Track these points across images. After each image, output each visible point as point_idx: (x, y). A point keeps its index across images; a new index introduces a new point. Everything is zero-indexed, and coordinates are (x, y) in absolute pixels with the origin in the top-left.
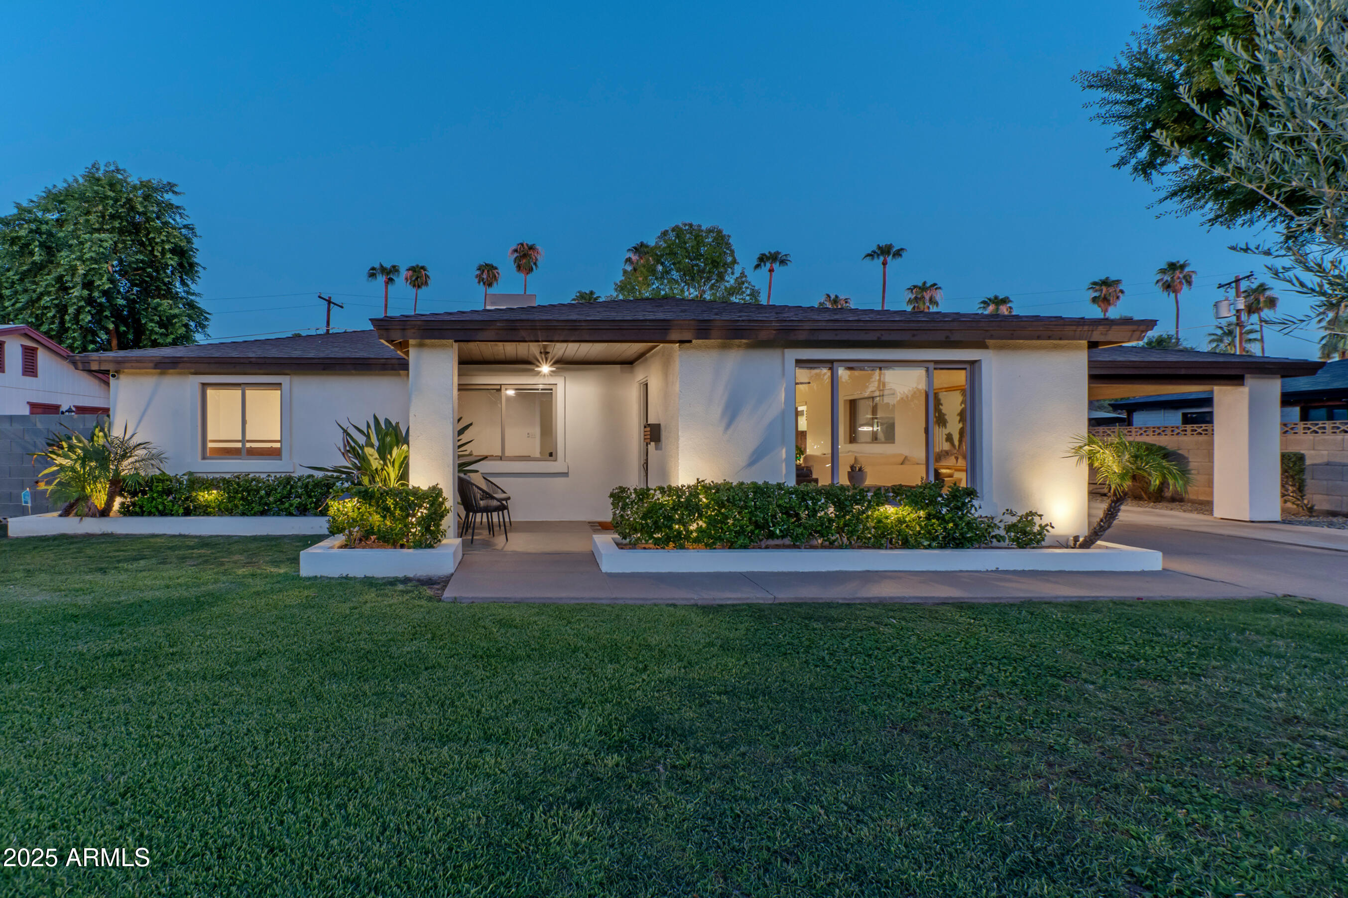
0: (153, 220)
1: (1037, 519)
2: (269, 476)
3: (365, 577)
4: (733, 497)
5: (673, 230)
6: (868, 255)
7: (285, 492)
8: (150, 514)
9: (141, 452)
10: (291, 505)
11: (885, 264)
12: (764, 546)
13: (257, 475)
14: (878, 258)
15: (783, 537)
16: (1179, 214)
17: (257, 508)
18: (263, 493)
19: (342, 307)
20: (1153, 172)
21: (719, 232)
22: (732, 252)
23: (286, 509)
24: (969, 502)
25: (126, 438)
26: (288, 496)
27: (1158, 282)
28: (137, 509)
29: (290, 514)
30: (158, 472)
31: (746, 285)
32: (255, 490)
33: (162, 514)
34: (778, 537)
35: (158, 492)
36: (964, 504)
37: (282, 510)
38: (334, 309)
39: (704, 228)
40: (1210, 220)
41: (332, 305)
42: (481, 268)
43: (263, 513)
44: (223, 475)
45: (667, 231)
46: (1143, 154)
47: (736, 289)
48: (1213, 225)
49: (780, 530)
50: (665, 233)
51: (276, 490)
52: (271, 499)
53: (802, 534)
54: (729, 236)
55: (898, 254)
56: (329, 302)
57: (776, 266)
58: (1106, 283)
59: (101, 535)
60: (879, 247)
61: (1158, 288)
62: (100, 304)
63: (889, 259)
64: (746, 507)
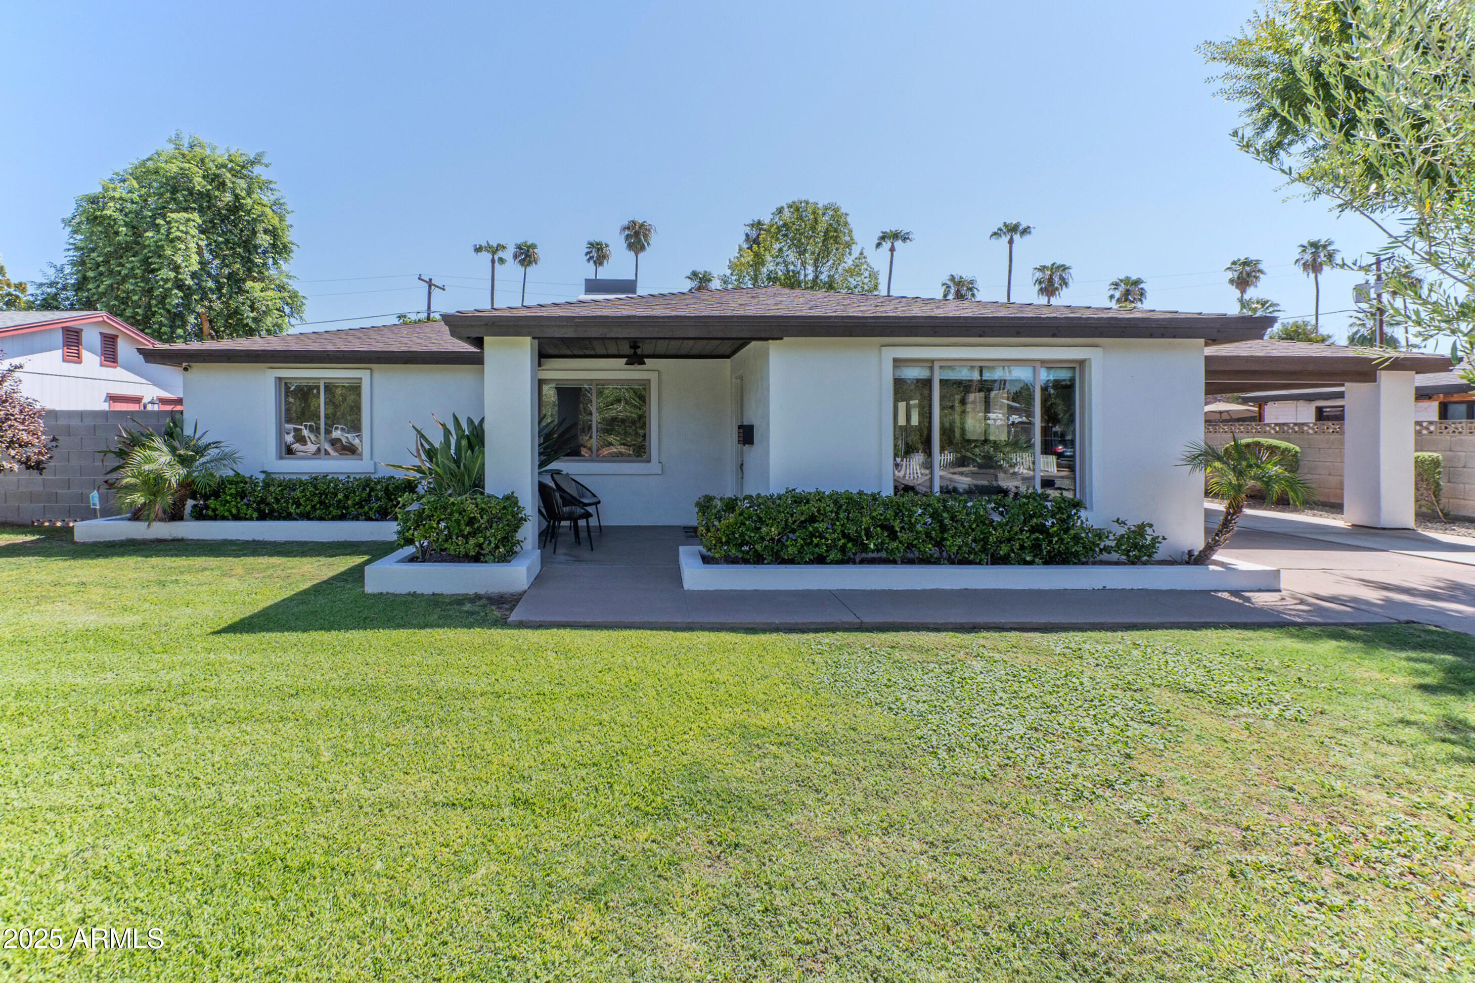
0: (244, 198)
1: (1149, 531)
2: (349, 477)
3: (434, 594)
4: (824, 508)
5: (790, 206)
6: (995, 234)
7: (364, 495)
8: (224, 518)
9: (213, 452)
10: (371, 509)
11: (1011, 242)
12: (857, 561)
13: (336, 477)
14: (1003, 237)
15: (878, 551)
16: (1307, 198)
17: (335, 512)
18: (340, 496)
19: (444, 289)
20: (1281, 151)
21: (836, 210)
22: (851, 231)
23: (366, 513)
24: (1075, 514)
25: (197, 436)
26: (368, 500)
27: (1297, 261)
28: (210, 513)
29: (369, 519)
30: (231, 473)
31: (865, 266)
32: (333, 493)
33: (237, 518)
34: (873, 551)
35: (231, 495)
36: (1069, 516)
37: (361, 514)
38: (436, 292)
39: (820, 205)
40: (1340, 206)
41: (433, 287)
42: (591, 245)
43: (342, 517)
44: (299, 476)
45: (783, 208)
46: (1271, 133)
47: (854, 271)
48: (1343, 210)
49: (875, 545)
50: (780, 211)
51: (355, 492)
52: (350, 502)
53: (897, 548)
54: (846, 214)
55: (1026, 231)
56: (430, 284)
57: (898, 244)
58: (1246, 263)
59: (173, 540)
60: (1005, 225)
61: (1299, 269)
62: (189, 288)
63: (1016, 237)
64: (838, 519)
